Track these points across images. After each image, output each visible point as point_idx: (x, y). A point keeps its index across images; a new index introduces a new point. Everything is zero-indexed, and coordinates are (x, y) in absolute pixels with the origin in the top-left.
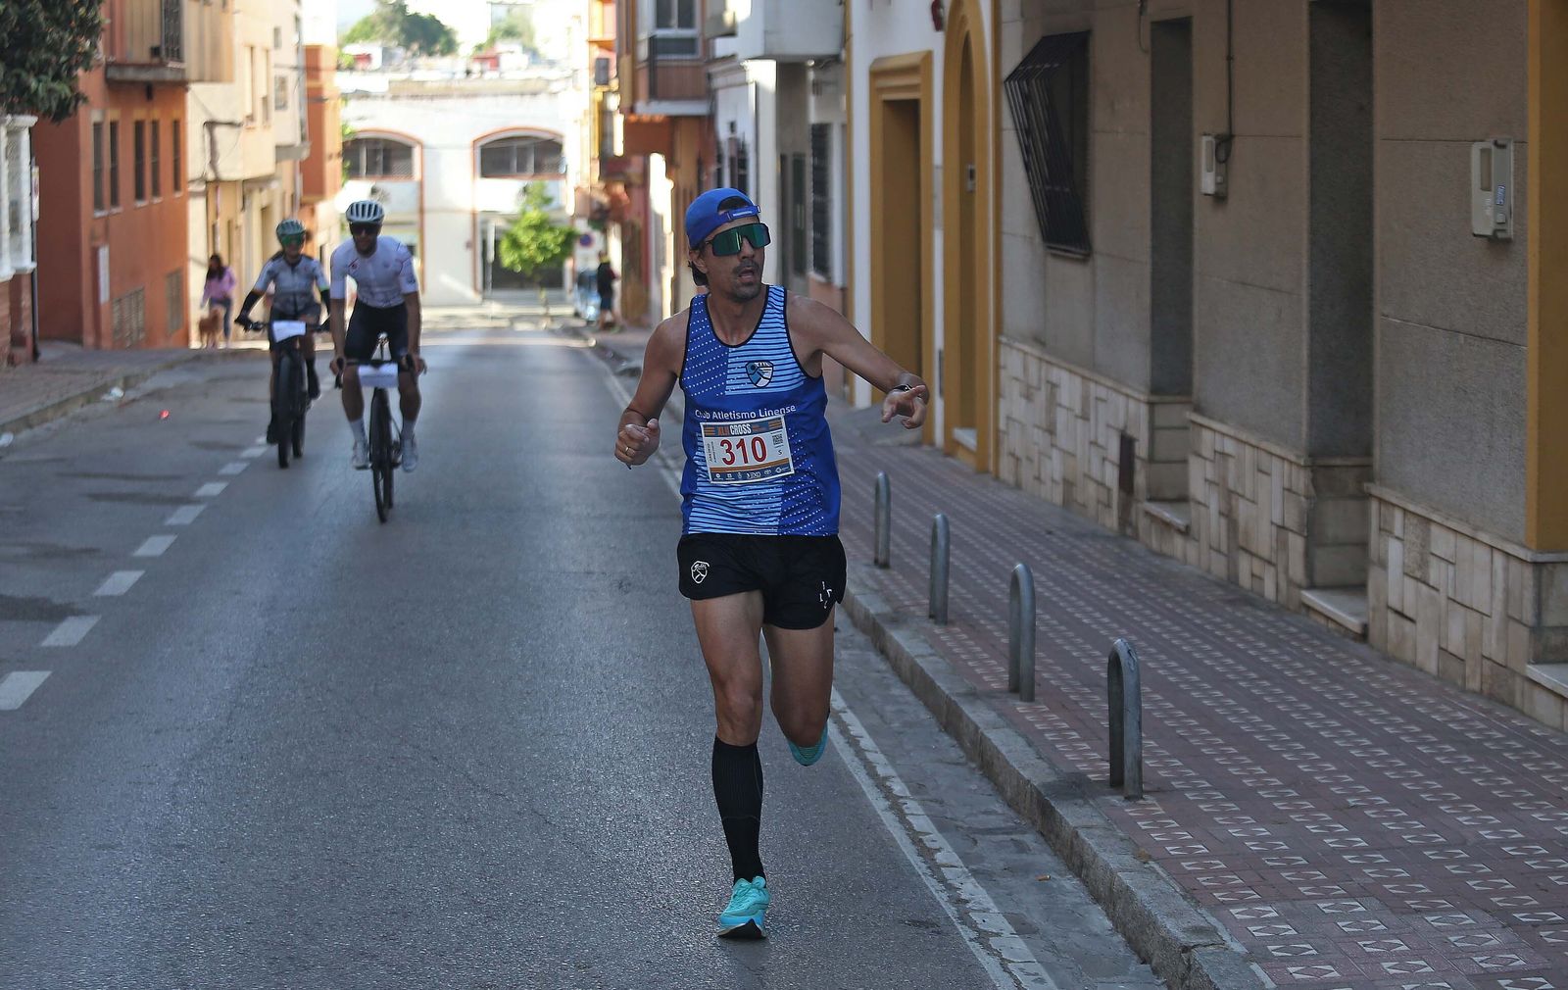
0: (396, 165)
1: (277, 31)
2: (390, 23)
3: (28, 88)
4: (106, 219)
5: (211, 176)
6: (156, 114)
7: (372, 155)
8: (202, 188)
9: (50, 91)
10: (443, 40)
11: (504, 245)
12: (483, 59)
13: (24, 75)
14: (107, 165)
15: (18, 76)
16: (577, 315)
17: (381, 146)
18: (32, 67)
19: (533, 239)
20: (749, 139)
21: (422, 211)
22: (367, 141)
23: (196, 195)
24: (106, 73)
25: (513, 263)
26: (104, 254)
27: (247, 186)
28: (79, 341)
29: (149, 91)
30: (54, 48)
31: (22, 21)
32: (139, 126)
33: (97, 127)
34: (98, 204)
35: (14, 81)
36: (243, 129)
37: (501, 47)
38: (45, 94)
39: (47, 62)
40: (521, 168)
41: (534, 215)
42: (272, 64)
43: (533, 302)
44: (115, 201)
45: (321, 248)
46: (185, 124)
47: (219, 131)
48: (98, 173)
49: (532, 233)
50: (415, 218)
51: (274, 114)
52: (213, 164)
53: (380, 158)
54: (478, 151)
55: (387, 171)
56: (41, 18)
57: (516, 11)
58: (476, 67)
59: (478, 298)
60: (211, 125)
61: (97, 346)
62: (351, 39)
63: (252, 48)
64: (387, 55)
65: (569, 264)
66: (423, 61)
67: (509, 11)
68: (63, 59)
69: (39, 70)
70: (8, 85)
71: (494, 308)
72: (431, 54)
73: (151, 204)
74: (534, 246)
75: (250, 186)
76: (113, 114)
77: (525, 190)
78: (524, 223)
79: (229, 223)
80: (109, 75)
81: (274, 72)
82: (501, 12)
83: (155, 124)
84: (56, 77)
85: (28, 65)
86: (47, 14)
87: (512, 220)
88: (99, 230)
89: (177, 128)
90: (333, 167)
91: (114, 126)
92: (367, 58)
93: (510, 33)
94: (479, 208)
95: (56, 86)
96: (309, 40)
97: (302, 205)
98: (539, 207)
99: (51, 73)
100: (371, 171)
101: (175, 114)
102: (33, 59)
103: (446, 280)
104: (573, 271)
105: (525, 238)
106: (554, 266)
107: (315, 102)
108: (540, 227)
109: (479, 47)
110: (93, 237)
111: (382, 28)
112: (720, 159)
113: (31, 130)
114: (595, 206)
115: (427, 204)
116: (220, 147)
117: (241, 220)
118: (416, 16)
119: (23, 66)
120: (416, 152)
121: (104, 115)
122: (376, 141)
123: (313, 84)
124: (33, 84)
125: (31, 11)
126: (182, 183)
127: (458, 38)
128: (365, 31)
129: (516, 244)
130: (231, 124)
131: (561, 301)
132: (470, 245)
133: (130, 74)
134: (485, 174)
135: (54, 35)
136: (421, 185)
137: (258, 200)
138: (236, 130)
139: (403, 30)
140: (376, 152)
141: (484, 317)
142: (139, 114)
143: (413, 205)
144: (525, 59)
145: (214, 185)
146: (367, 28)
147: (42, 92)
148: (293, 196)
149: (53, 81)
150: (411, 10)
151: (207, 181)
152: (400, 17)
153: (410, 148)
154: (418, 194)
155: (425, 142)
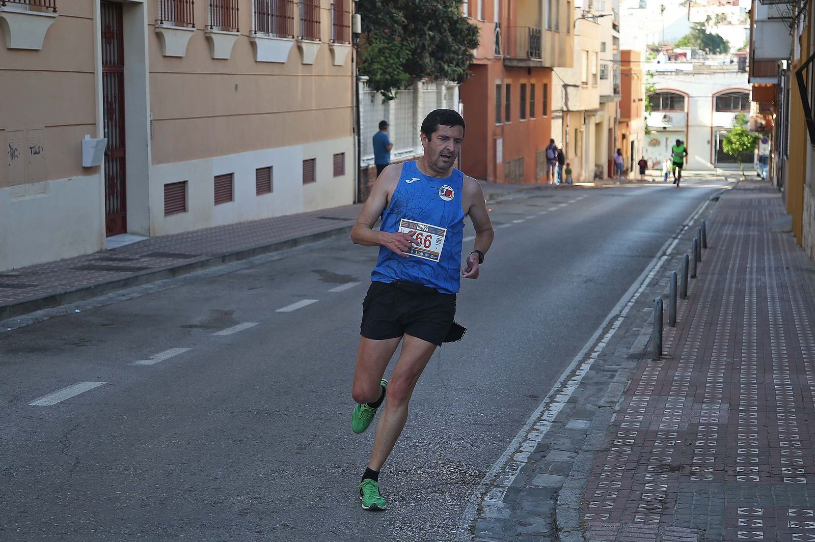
0: (676, 105)
1: (604, 44)
2: (696, 38)
3: (444, 69)
4: (503, 127)
5: (565, 109)
6: (533, 81)
7: (665, 100)
8: (561, 114)
9: (454, 71)
10: (721, 46)
11: (724, 142)
12: (739, 56)
13: (443, 64)
14: (504, 103)
15: (440, 64)
16: (758, 175)
17: (669, 96)
18: (447, 61)
19: (738, 140)
21: (687, 126)
22: (663, 94)
23: (557, 117)
24: (504, 62)
25: (728, 151)
26: (500, 142)
27: (587, 113)
28: (485, 179)
29: (529, 71)
30: (456, 52)
31: (441, 40)
32: (523, 87)
33: (499, 87)
34: (499, 120)
35: (438, 66)
36: (580, 88)
38: (451, 72)
39: (454, 58)
40: (736, 107)
41: (739, 129)
42: (599, 58)
43: (738, 169)
44: (508, 118)
45: (632, 143)
46: (551, 86)
47: (569, 89)
48: (498, 107)
49: (738, 137)
50: (685, 129)
51: (599, 82)
52: (566, 104)
53: (669, 102)
54: (715, 99)
55: (672, 108)
56: (450, 39)
58: (736, 60)
59: (712, 167)
60: (565, 86)
61: (495, 182)
62: (678, 46)
63: (587, 52)
64: (694, 53)
65: (756, 151)
66: (711, 56)
68: (460, 57)
69: (449, 62)
70: (435, 68)
71: (719, 171)
72: (714, 53)
73: (530, 121)
74: (738, 143)
75: (588, 114)
76: (508, 81)
77: (736, 117)
78: (734, 133)
79: (576, 130)
80: (506, 64)
81: (600, 62)
83: (533, 86)
84: (457, 65)
85: (444, 60)
86: (453, 38)
87: (729, 131)
88: (499, 131)
89: (546, 88)
90: (640, 105)
91: (508, 87)
92: (685, 55)
94: (715, 125)
96: (623, 47)
97: (620, 123)
98: (741, 125)
99: (455, 63)
100: (665, 107)
101: (545, 81)
102: (446, 57)
103: (698, 158)
104: (758, 154)
105: (734, 140)
106: (748, 152)
107: (626, 76)
108: (741, 135)
109: (739, 50)
110: (494, 134)
111: (693, 41)
113: (459, 87)
114: (759, 125)
115: (689, 124)
116: (569, 96)
117: (583, 128)
118: (710, 34)
119: (442, 61)
120: (686, 99)
121: (502, 81)
122: (667, 94)
123: (626, 68)
124: (446, 67)
125: (445, 36)
126: (548, 113)
127: (730, 45)
128: (685, 42)
129: (730, 142)
130: (575, 86)
131: (752, 169)
132: (710, 142)
133: (515, 63)
134: (718, 110)
136: (688, 114)
137: (593, 121)
138: (576, 89)
139: (703, 41)
140: (667, 99)
141: (713, 175)
142: (523, 81)
143: (684, 123)
145: (566, 113)
146: (686, 41)
147: (450, 71)
148: (615, 119)
149: (455, 67)
150: (708, 32)
151: (563, 111)
152: (702, 35)
153: (683, 97)
154: (686, 118)
155: (690, 95)
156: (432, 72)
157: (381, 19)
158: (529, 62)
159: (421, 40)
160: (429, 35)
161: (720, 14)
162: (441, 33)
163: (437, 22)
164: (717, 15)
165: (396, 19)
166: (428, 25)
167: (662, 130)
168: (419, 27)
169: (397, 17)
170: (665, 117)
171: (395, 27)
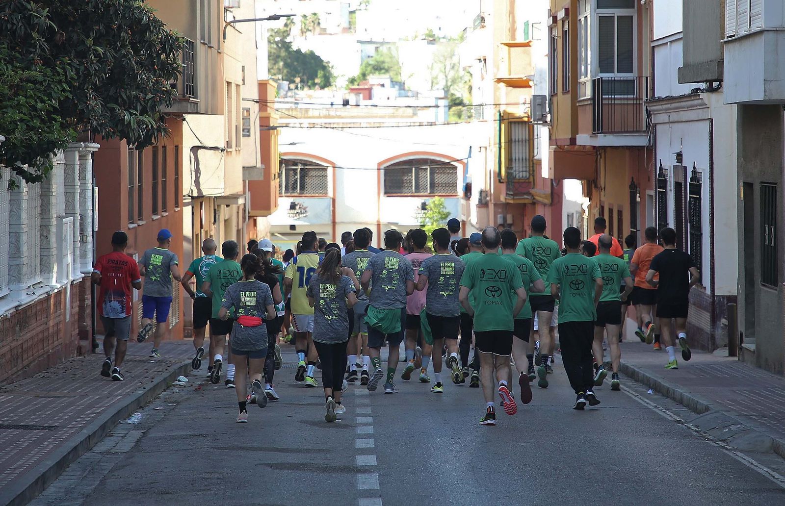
0: (312, 185)
5: (195, 194)
6: (165, 140)
7: (291, 174)
9: (139, 123)
10: (320, 73)
12: (357, 91)
13: (117, 108)
14: (137, 184)
17: (298, 166)
20: (703, 167)
21: (334, 224)
22: (287, 163)
27: (218, 202)
33: (131, 153)
36: (223, 153)
37: (374, 79)
39: (137, 98)
40: (419, 187)
42: (241, 98)
46: (181, 148)
47: (202, 155)
48: (131, 190)
50: (329, 229)
51: (243, 140)
52: (197, 182)
53: (297, 178)
54: (382, 172)
55: (304, 188)
57: (384, 49)
58: (352, 99)
60: (197, 149)
66: (305, 92)
67: (377, 48)
68: (150, 96)
69: (128, 106)
72: (310, 88)
73: (162, 216)
77: (424, 207)
81: (243, 105)
82: (370, 49)
83: (164, 147)
84: (144, 112)
89: (177, 150)
93: (378, 68)
95: (145, 118)
99: (139, 107)
100: (291, 189)
102: (125, 96)
107: (267, 129)
109: (352, 81)
112: (663, 184)
113: (93, 154)
115: (337, 220)
118: (298, 51)
119: (117, 103)
120: (330, 171)
122: (295, 162)
123: (264, 114)
125: (124, 55)
127: (334, 72)
130: (213, 149)
134: (388, 193)
135: (143, 76)
136: (334, 200)
137: (224, 214)
139: (286, 65)
140: (295, 172)
143: (328, 219)
144: (394, 92)
148: (244, 212)
149: (142, 114)
150: (294, 47)
151: (193, 198)
152: (283, 53)
153: (325, 169)
154: (331, 208)
155: (338, 164)
156: (101, 125)
157: (8, 21)
158: (184, 104)
159: (81, 63)
160: (97, 55)
161: (309, 14)
162: (117, 51)
163: (108, 27)
164: (305, 16)
165: (36, 21)
166: (92, 35)
167: (289, 231)
168: (75, 37)
169: (38, 17)
170: (293, 206)
171: (33, 38)
